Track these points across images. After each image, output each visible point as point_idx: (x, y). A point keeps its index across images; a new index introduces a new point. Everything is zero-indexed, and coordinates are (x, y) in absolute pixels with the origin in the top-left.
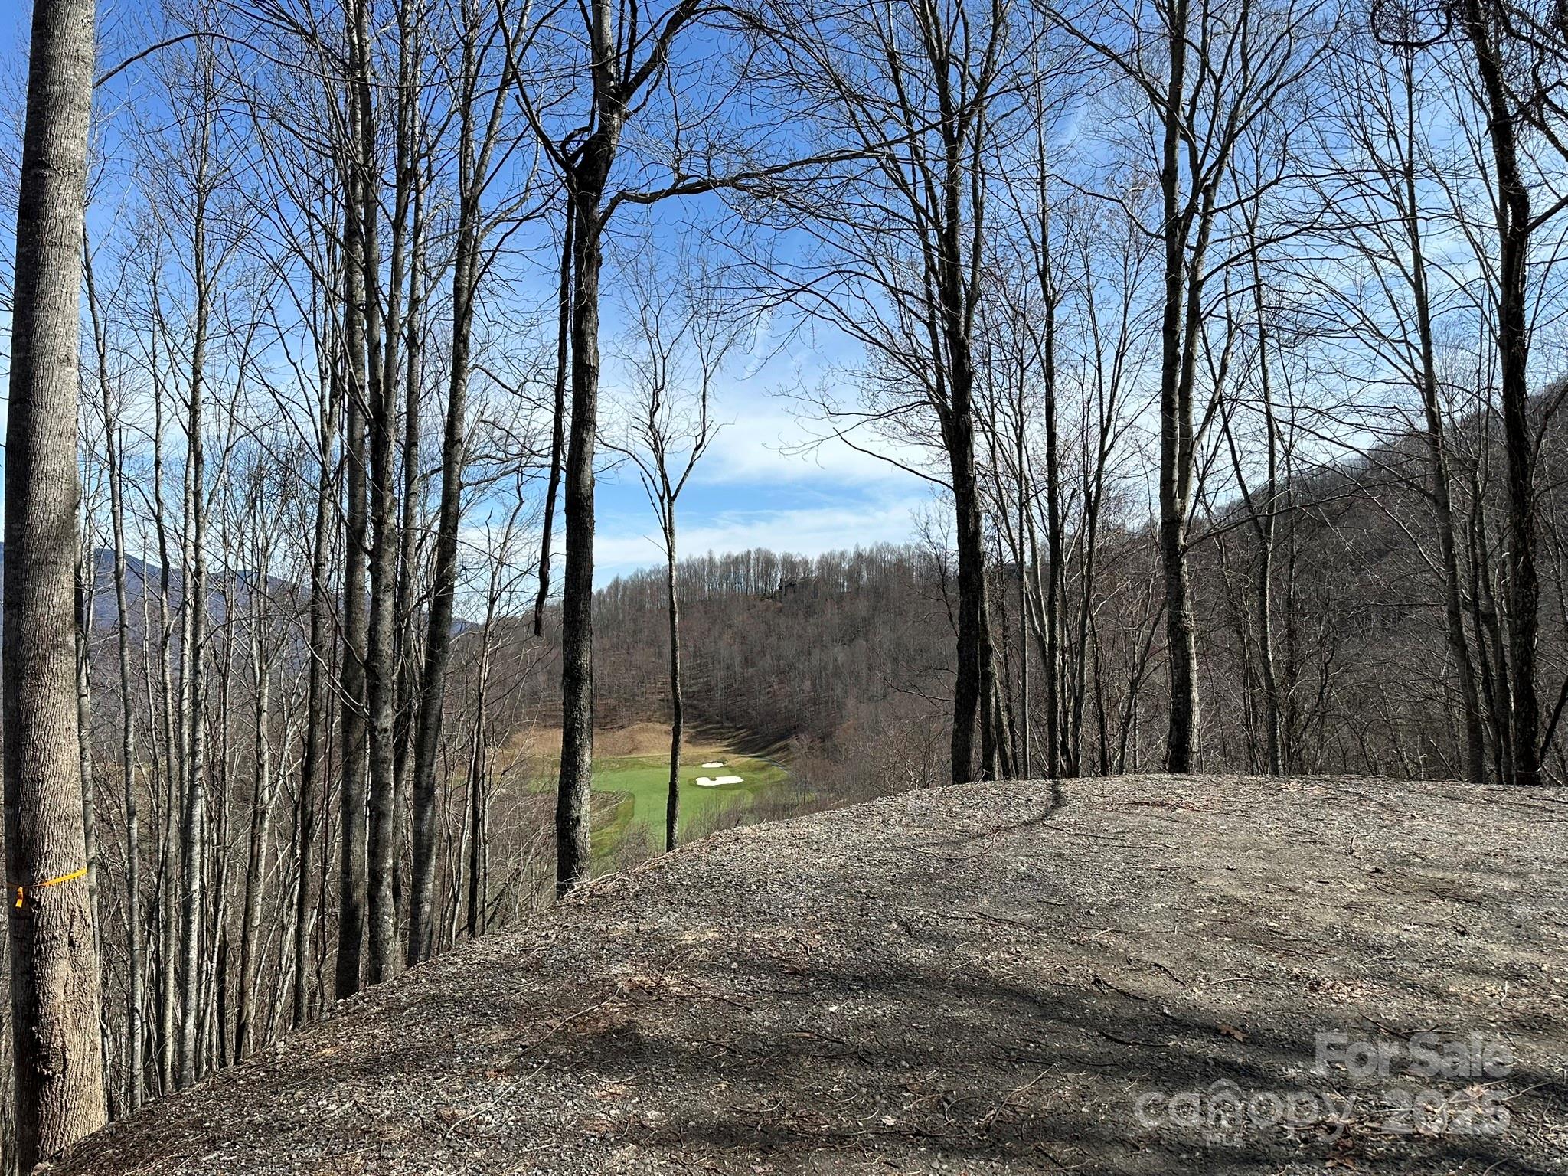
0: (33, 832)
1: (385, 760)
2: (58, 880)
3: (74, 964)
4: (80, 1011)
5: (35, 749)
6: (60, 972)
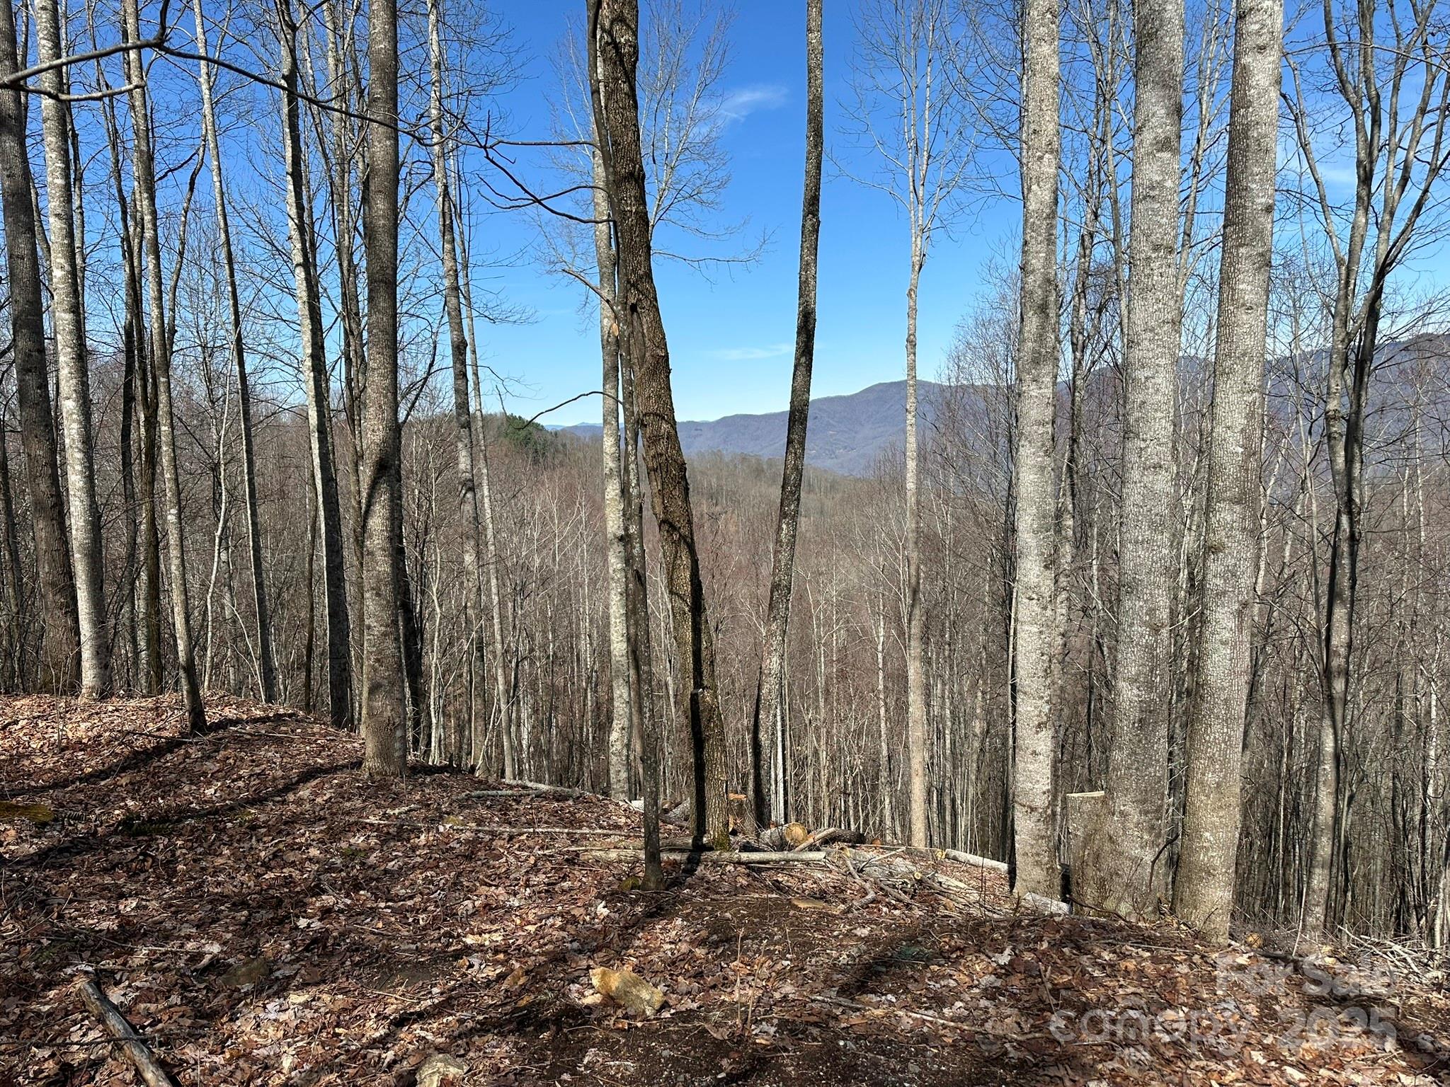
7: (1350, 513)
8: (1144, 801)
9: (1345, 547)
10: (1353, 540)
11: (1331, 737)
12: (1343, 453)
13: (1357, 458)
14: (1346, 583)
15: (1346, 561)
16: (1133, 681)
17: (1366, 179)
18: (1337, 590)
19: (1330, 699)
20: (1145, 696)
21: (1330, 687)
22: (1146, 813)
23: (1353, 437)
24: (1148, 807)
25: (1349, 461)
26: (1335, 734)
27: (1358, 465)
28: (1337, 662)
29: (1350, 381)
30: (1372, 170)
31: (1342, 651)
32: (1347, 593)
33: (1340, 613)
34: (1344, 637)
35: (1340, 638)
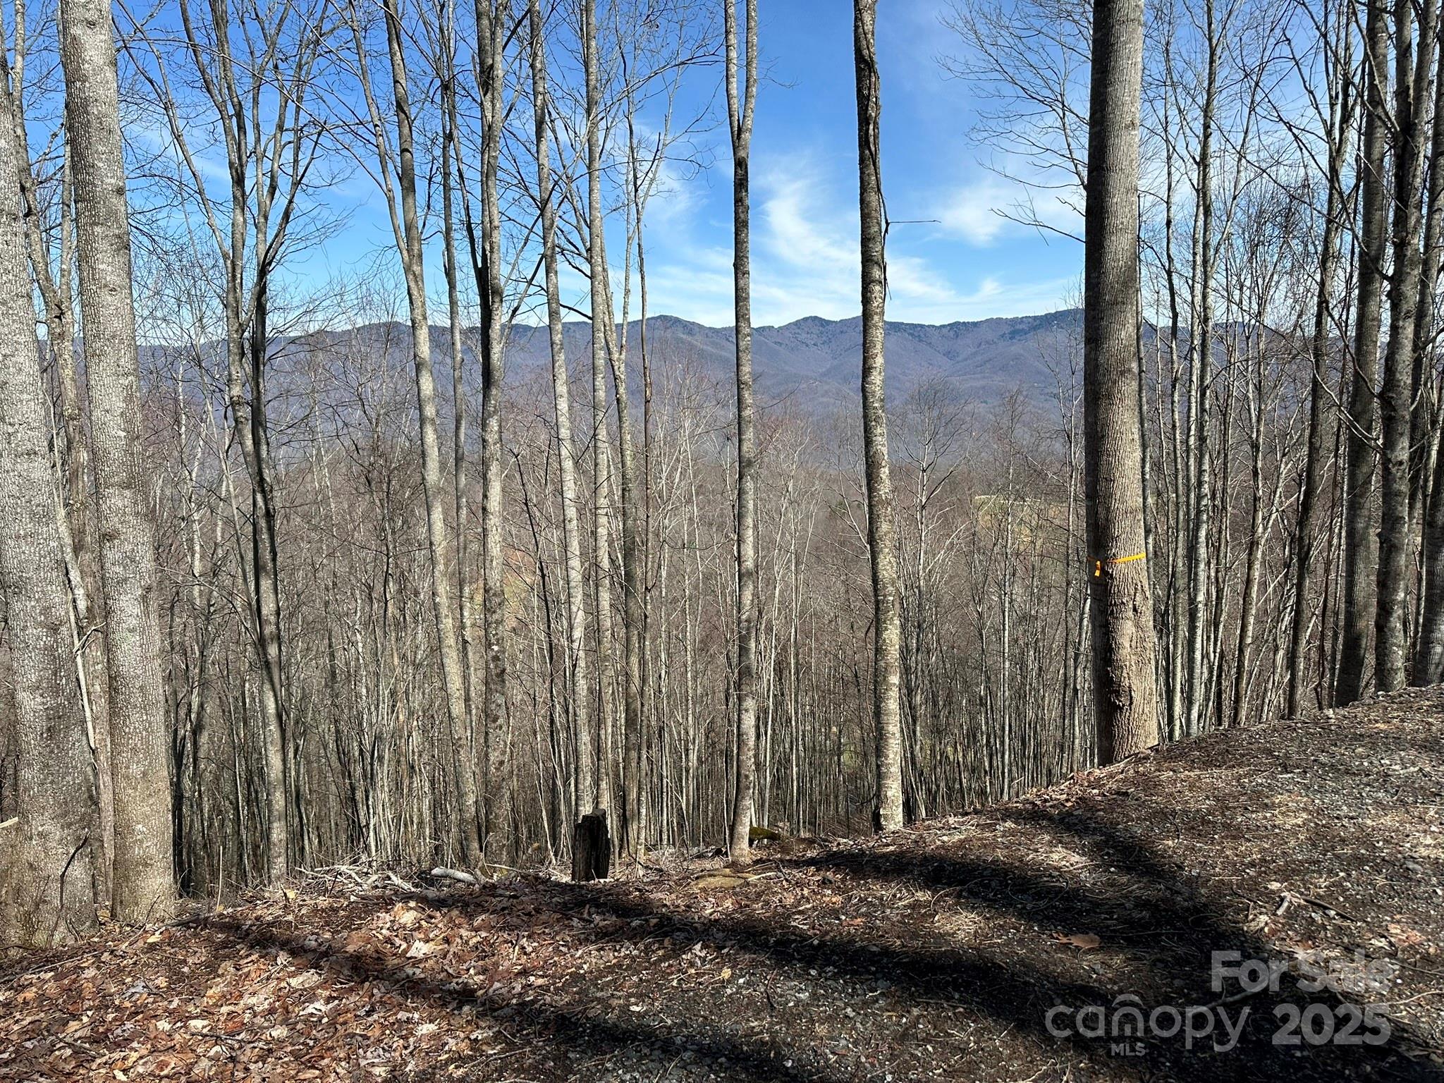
0: (1107, 520)
1: (1399, 493)
2: (1126, 559)
3: (1137, 626)
4: (1141, 663)
5: (1108, 455)
6: (1127, 631)
7: (263, 491)
8: (65, 814)
9: (263, 523)
10: (269, 516)
11: (272, 699)
12: (250, 436)
13: (263, 441)
14: (268, 556)
15: (265, 536)
16: (35, 688)
17: (239, 180)
18: (261, 563)
19: (267, 665)
20: (51, 702)
21: (265, 654)
22: (69, 825)
23: (258, 421)
24: (71, 818)
25: (256, 443)
26: (275, 696)
27: (264, 447)
28: (269, 630)
29: (248, 368)
30: (243, 174)
31: (272, 619)
32: (270, 565)
33: (266, 584)
34: (272, 606)
35: (268, 608)
